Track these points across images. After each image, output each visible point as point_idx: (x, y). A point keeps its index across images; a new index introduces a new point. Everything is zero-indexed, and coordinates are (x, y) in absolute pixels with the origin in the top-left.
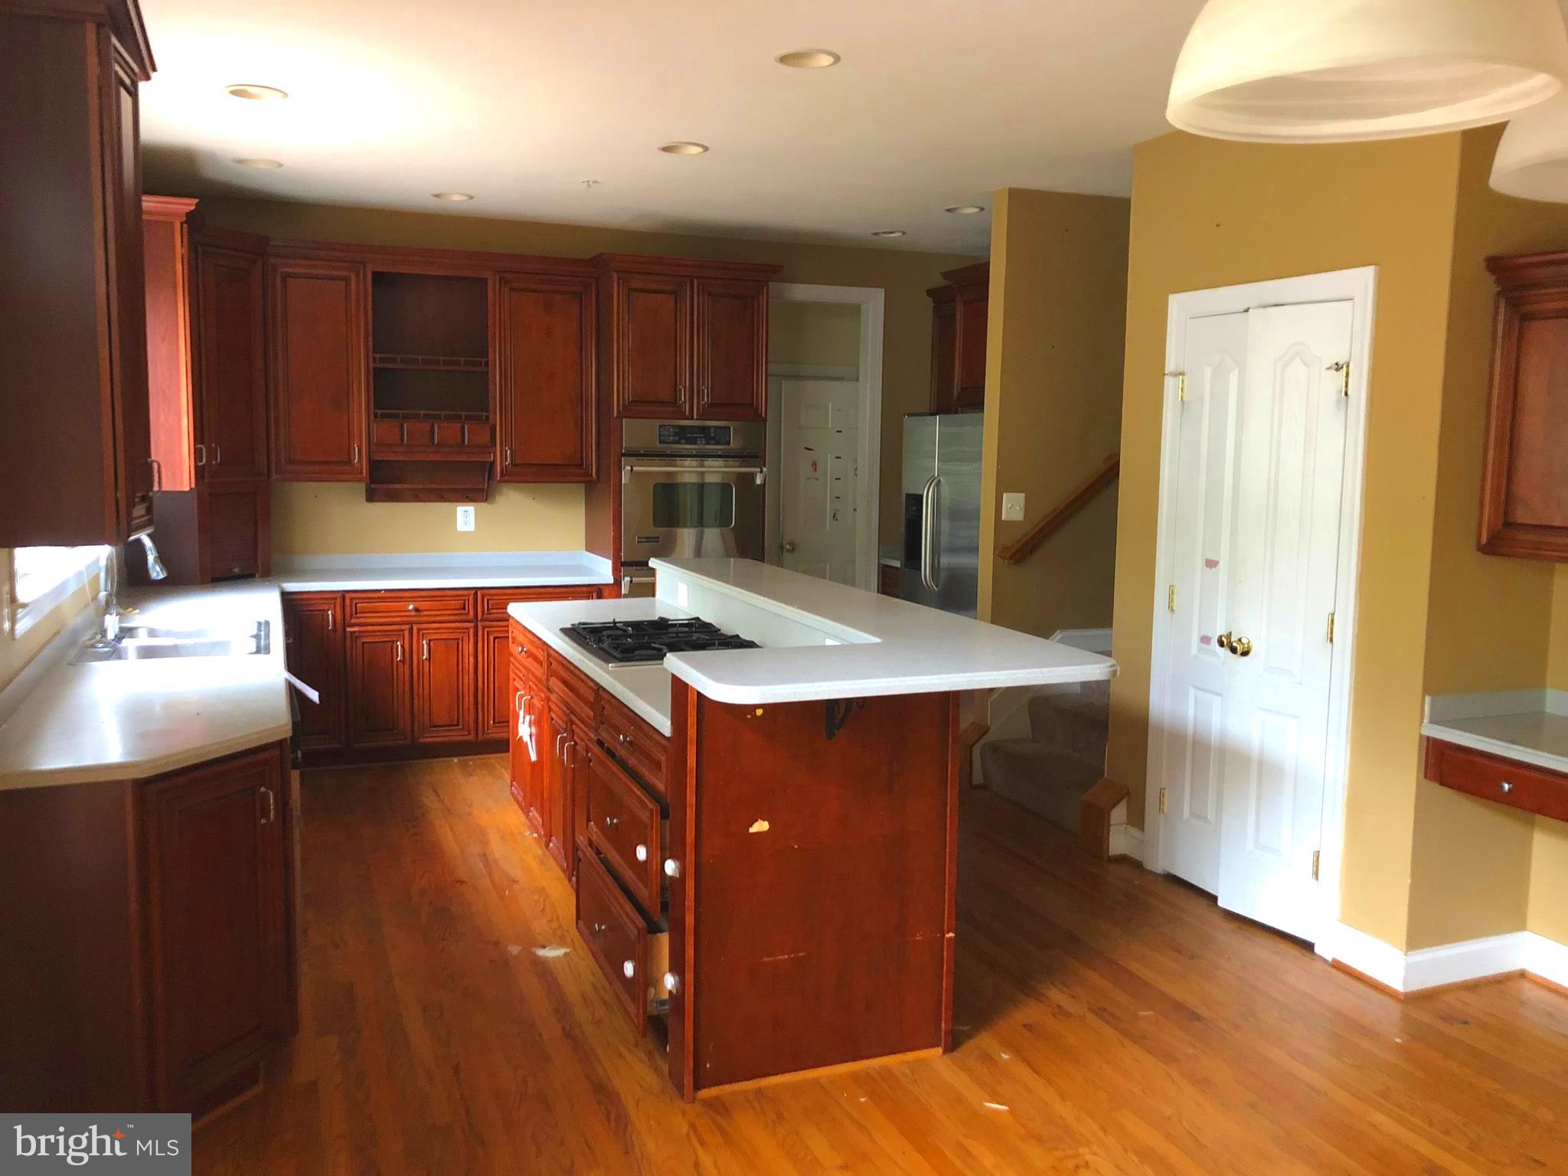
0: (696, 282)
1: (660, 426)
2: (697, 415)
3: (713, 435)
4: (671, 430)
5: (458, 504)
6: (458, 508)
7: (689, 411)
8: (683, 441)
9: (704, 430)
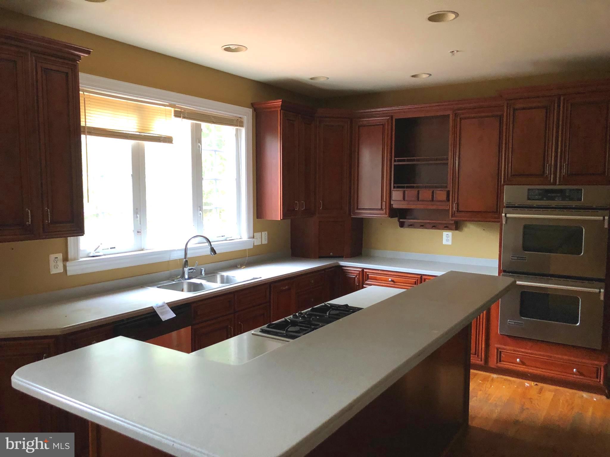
0: (562, 98)
1: (529, 190)
2: (559, 182)
3: (567, 194)
4: (537, 192)
5: (444, 230)
6: (444, 233)
7: (554, 179)
8: (545, 199)
9: (561, 191)
